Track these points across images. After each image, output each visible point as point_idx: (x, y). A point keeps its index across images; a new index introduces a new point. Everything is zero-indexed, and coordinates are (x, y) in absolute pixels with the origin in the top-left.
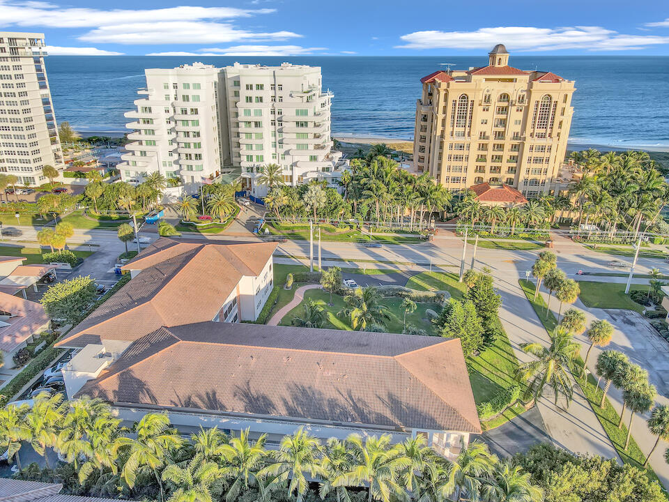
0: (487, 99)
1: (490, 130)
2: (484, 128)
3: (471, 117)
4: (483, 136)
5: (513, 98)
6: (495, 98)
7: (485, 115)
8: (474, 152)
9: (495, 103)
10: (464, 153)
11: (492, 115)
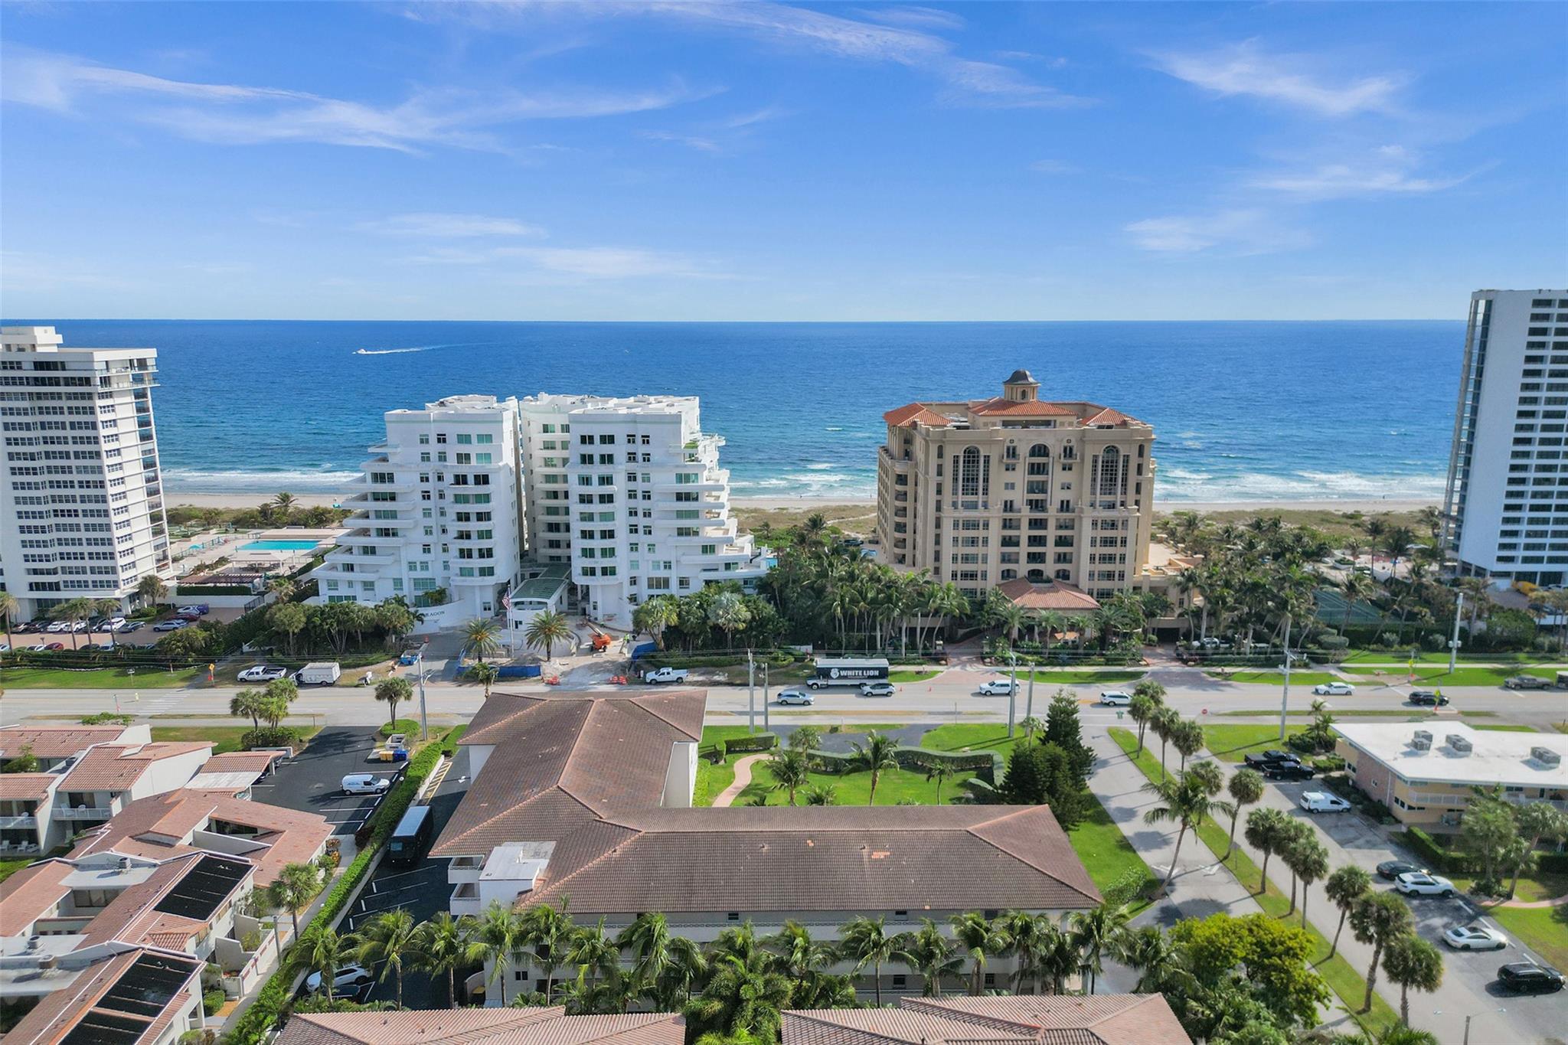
0: (1012, 453)
1: (1019, 496)
2: (1009, 495)
3: (986, 480)
4: (1009, 506)
5: (1056, 450)
6: (1024, 450)
7: (1010, 477)
8: (995, 533)
9: (1024, 460)
10: (980, 533)
11: (1021, 477)
